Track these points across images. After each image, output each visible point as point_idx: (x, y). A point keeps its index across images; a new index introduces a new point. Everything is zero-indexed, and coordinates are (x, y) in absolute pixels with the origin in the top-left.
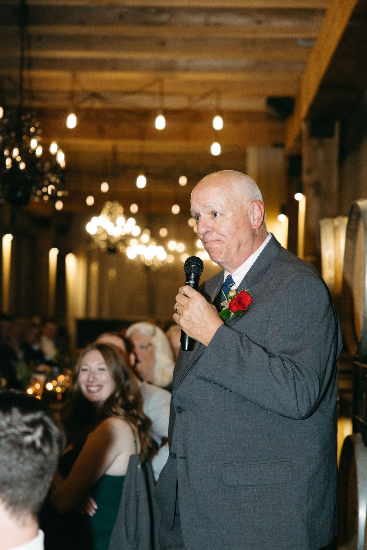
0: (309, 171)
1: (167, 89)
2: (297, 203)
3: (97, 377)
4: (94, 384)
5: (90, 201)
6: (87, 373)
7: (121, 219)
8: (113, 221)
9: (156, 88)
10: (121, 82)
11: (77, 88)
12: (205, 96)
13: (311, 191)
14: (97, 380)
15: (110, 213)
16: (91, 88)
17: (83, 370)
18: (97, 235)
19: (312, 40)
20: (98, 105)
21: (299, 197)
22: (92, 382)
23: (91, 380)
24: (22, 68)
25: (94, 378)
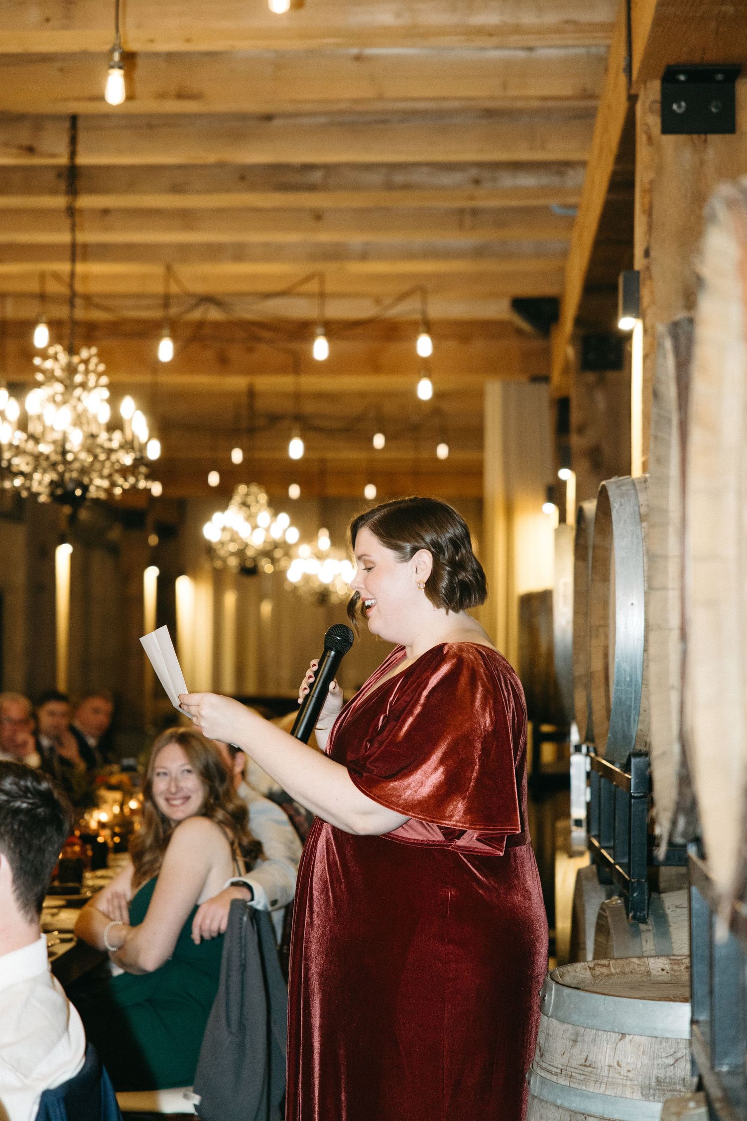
0: (581, 430)
1: (329, 288)
2: (563, 484)
3: (183, 784)
4: (178, 796)
5: (214, 479)
6: (167, 778)
7: (264, 516)
8: (251, 518)
9: (313, 287)
10: (254, 277)
11: (174, 289)
12: (402, 297)
13: (585, 464)
14: (182, 789)
15: (245, 504)
16: (200, 288)
17: (158, 774)
18: (222, 543)
19: (574, 207)
20: (214, 314)
21: (566, 475)
22: (175, 793)
23: (173, 790)
24: (73, 260)
25: (177, 787)
